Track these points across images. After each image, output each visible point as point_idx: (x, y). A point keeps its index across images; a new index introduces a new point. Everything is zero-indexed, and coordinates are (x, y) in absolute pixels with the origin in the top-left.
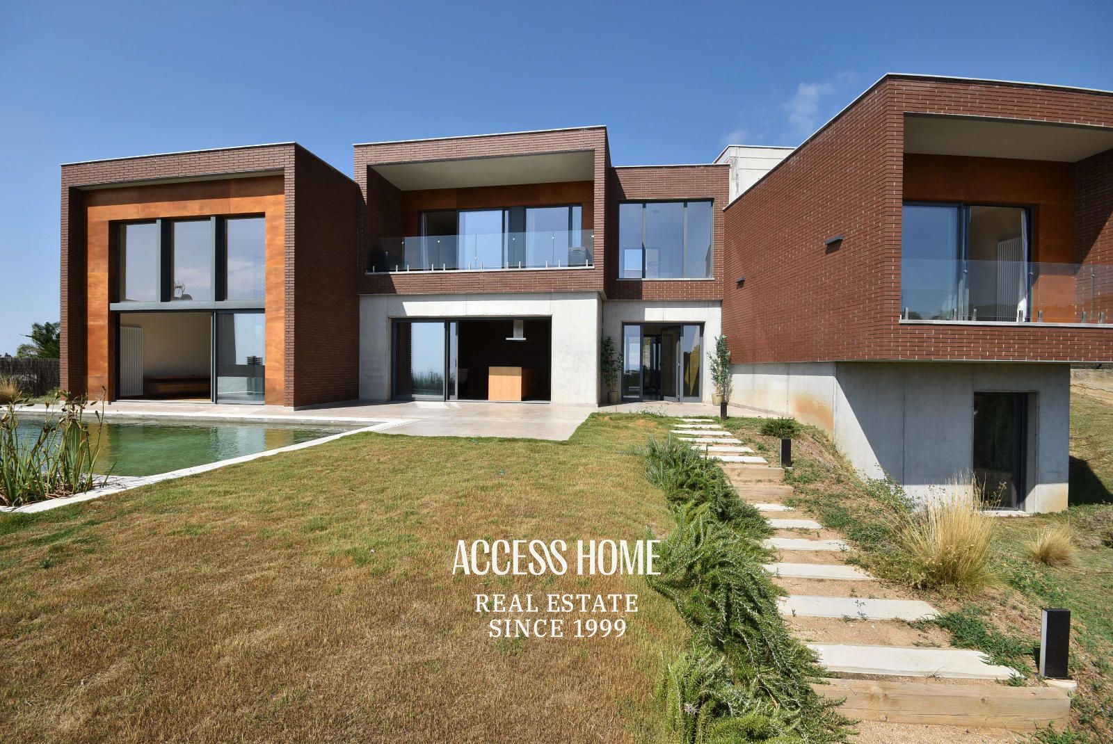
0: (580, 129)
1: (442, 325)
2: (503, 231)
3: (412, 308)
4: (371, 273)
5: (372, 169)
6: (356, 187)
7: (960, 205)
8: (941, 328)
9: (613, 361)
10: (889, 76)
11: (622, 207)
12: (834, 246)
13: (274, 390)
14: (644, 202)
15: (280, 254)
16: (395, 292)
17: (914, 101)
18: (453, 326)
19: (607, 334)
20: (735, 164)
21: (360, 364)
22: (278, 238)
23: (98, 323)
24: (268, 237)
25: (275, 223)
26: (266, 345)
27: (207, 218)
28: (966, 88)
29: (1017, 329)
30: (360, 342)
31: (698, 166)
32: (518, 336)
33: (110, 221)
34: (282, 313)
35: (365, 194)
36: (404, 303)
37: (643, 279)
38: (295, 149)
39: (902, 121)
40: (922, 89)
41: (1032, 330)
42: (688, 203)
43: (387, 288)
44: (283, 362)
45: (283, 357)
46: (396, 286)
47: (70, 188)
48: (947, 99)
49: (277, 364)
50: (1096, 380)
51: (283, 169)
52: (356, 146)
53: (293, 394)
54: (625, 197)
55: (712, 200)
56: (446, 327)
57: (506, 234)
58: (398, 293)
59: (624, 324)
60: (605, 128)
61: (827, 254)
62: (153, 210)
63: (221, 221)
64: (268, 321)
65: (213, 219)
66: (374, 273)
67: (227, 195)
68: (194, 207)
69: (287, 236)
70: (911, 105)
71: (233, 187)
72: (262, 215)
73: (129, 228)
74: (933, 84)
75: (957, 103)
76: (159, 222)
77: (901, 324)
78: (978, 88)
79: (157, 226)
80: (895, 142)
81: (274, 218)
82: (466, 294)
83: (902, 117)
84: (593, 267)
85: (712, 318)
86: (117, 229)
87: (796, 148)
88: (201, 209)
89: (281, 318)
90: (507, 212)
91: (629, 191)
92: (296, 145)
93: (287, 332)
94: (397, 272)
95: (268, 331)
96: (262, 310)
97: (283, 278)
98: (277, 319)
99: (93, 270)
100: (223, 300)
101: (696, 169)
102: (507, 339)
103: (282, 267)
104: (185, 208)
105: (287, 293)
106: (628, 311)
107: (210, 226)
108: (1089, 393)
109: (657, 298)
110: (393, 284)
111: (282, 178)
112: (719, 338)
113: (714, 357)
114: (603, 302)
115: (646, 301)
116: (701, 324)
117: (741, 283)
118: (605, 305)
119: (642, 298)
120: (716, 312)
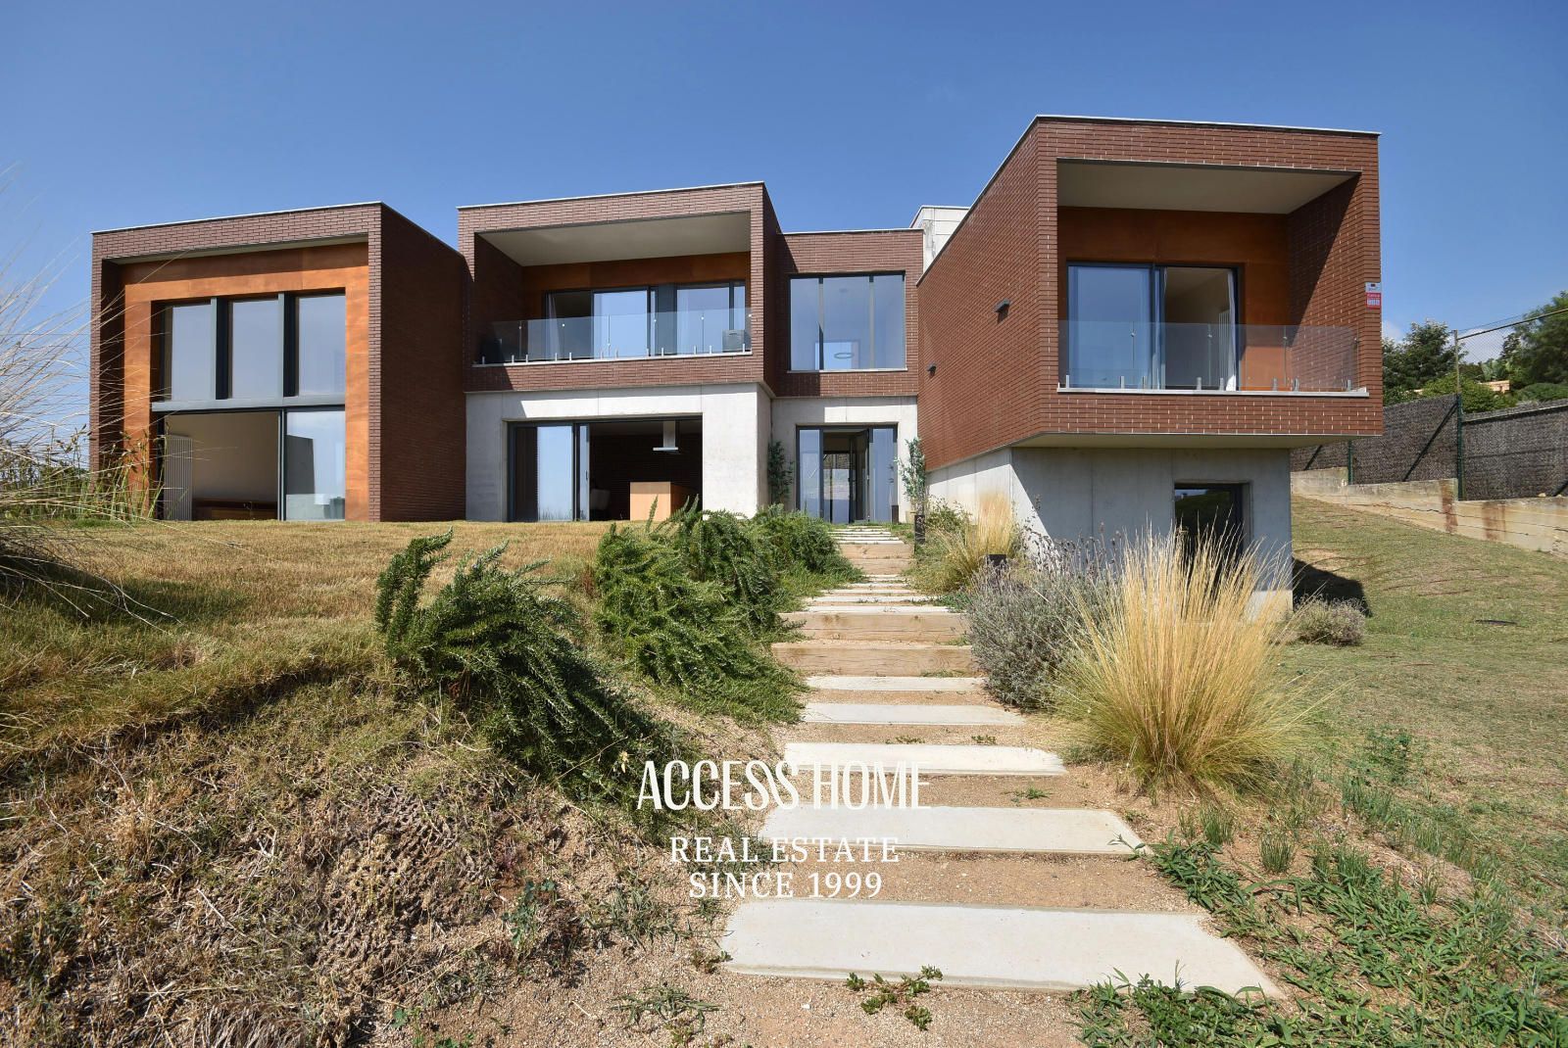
0: (733, 187)
1: (568, 430)
2: (649, 311)
3: (533, 409)
4: (480, 366)
5: (480, 237)
6: (461, 259)
7: (1153, 266)
8: (1105, 397)
9: (784, 472)
10: (1040, 119)
11: (794, 283)
12: (1003, 311)
13: (356, 505)
14: (821, 276)
15: (362, 338)
16: (512, 388)
17: (1068, 145)
18: (584, 430)
19: (777, 439)
20: (929, 229)
21: (467, 479)
22: (361, 318)
23: (136, 427)
24: (350, 317)
25: (357, 301)
26: (347, 448)
27: (273, 296)
28: (1129, 129)
29: (1192, 398)
30: (467, 452)
31: (885, 232)
32: (670, 447)
33: (152, 302)
34: (366, 409)
35: (472, 268)
36: (524, 403)
37: (821, 371)
38: (382, 211)
39: (1055, 168)
40: (1078, 132)
41: (1210, 399)
42: (875, 278)
43: (501, 384)
44: (366, 468)
45: (367, 463)
46: (513, 382)
47: (103, 261)
48: (1106, 142)
49: (360, 473)
50: (1402, 496)
51: (366, 235)
52: (460, 210)
53: (379, 507)
54: (797, 270)
55: (903, 273)
56: (574, 431)
57: (653, 314)
58: (515, 390)
59: (799, 428)
60: (763, 184)
61: (999, 321)
62: (207, 287)
63: (292, 299)
64: (348, 419)
65: (281, 297)
66: (484, 365)
67: (298, 268)
68: (258, 283)
69: (372, 316)
70: (1064, 150)
71: (306, 259)
72: (341, 291)
73: (177, 311)
74: (1090, 127)
75: (1119, 147)
76: (214, 302)
77: (1060, 393)
78: (1142, 129)
79: (212, 308)
80: (1048, 191)
81: (355, 295)
82: (598, 390)
83: (1055, 163)
84: (750, 353)
85: (906, 418)
86: (161, 311)
87: (970, 208)
88: (267, 284)
89: (364, 415)
90: (653, 293)
91: (802, 263)
92: (383, 207)
93: (372, 430)
94: (513, 364)
95: (350, 431)
96: (340, 407)
97: (366, 366)
98: (358, 416)
99: (131, 362)
100: (293, 395)
101: (883, 234)
102: (655, 449)
103: (365, 353)
104: (246, 284)
105: (372, 383)
106: (802, 410)
107: (278, 305)
108: (1395, 513)
109: (837, 394)
110: (509, 379)
111: (365, 245)
112: (911, 440)
113: (908, 465)
114: (772, 400)
115: (825, 398)
116: (894, 426)
117: (933, 370)
118: (774, 403)
119: (819, 394)
120: (911, 410)
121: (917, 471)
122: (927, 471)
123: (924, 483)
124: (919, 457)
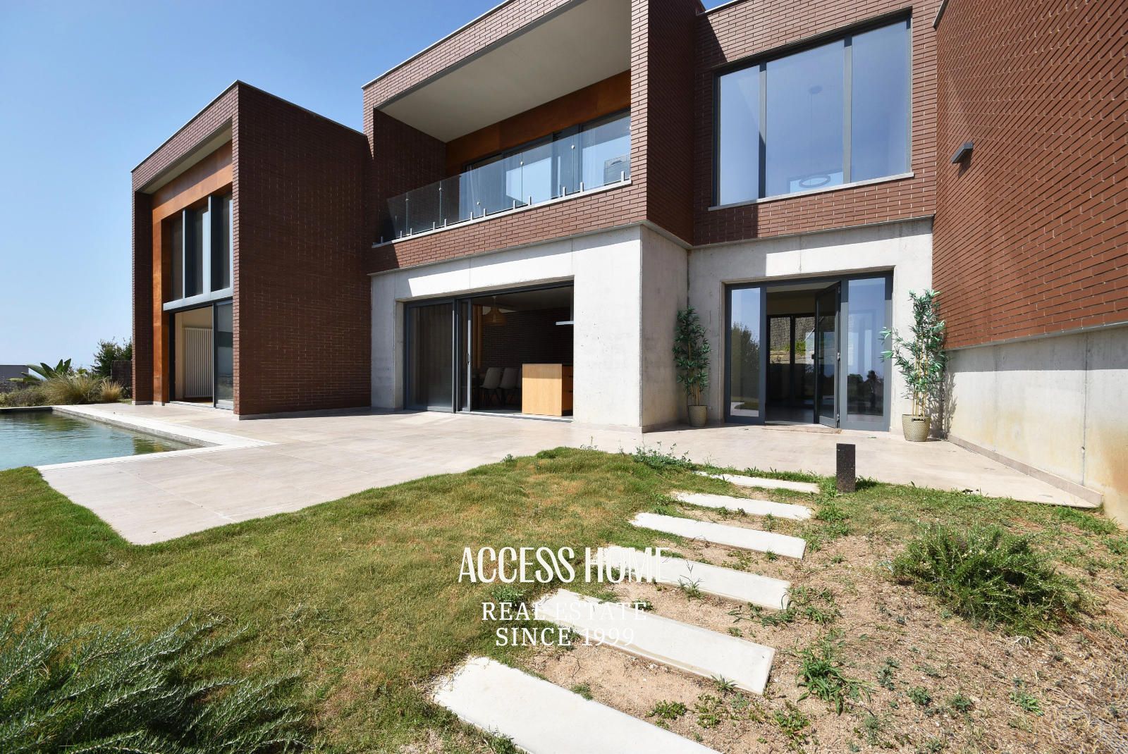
4: (380, 245)
5: (378, 112)
6: (363, 139)
16: (399, 266)
23: (158, 324)
30: (372, 335)
33: (164, 220)
35: (371, 146)
36: (409, 281)
37: (761, 200)
38: (239, 90)
46: (399, 259)
47: (135, 192)
51: (231, 120)
53: (239, 399)
54: (724, 59)
58: (402, 267)
59: (728, 287)
62: (180, 201)
65: (209, 203)
76: (184, 213)
79: (184, 219)
84: (628, 182)
85: (912, 257)
88: (202, 190)
91: (733, 48)
93: (235, 320)
94: (401, 239)
99: (155, 271)
104: (194, 193)
106: (732, 261)
110: (396, 257)
112: (920, 294)
113: (911, 338)
114: (689, 252)
115: (765, 240)
116: (887, 274)
117: (965, 159)
118: (693, 255)
119: (756, 235)
120: (922, 244)
121: (929, 348)
122: (949, 347)
123: (943, 369)
124: (933, 324)
